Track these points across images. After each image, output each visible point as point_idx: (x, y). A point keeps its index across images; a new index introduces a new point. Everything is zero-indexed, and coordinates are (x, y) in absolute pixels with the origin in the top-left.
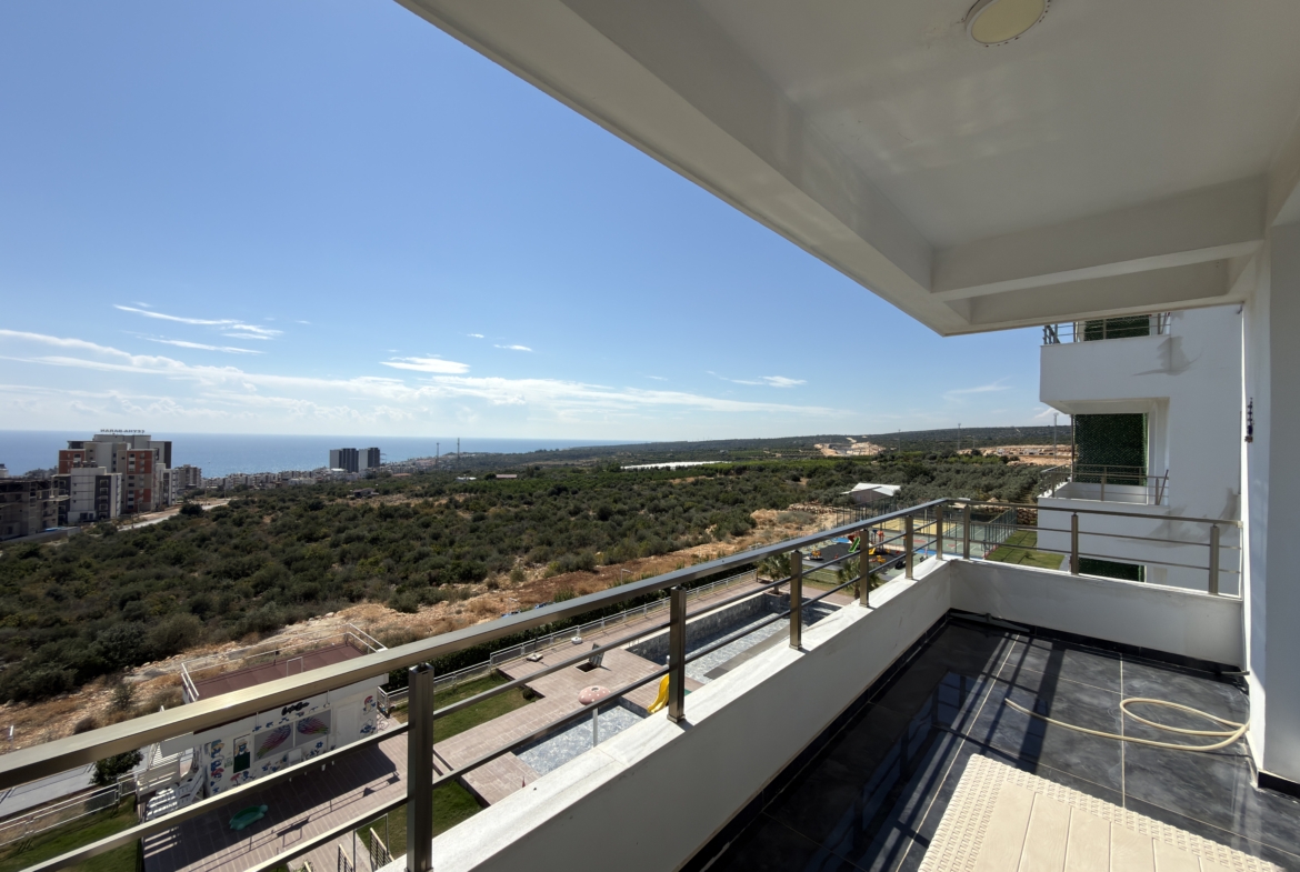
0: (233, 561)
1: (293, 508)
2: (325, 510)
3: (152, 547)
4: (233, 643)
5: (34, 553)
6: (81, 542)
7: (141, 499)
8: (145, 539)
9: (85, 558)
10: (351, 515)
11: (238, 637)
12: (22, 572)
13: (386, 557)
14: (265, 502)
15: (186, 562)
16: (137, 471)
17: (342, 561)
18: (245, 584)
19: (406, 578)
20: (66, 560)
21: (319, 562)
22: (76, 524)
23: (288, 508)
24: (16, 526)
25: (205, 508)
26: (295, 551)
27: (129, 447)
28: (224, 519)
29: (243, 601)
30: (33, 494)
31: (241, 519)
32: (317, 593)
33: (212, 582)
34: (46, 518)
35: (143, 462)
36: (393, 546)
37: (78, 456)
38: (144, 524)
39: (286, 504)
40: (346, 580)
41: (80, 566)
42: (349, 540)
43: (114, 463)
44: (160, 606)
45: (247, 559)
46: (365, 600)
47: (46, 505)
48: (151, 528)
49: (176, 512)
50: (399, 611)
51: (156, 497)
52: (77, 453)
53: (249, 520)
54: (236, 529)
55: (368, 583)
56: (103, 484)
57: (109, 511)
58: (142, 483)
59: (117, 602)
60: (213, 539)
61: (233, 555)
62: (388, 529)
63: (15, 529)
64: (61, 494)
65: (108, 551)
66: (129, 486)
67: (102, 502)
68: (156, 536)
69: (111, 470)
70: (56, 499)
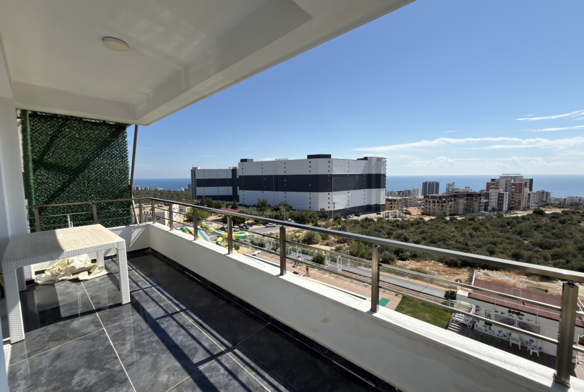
3: (513, 225)
5: (472, 219)
6: (489, 218)
7: (517, 204)
12: (466, 225)
16: (516, 192)
22: (490, 211)
25: (547, 212)
27: (513, 181)
28: (555, 219)
30: (476, 198)
34: (480, 208)
35: (518, 188)
38: (515, 215)
43: (506, 188)
48: (517, 217)
49: (531, 212)
51: (523, 204)
54: (559, 225)
56: (501, 196)
57: (503, 208)
58: (517, 197)
59: (488, 243)
63: (471, 210)
64: (485, 199)
65: (496, 224)
66: (511, 198)
67: (500, 204)
68: (517, 221)
69: (504, 190)
70: (484, 200)
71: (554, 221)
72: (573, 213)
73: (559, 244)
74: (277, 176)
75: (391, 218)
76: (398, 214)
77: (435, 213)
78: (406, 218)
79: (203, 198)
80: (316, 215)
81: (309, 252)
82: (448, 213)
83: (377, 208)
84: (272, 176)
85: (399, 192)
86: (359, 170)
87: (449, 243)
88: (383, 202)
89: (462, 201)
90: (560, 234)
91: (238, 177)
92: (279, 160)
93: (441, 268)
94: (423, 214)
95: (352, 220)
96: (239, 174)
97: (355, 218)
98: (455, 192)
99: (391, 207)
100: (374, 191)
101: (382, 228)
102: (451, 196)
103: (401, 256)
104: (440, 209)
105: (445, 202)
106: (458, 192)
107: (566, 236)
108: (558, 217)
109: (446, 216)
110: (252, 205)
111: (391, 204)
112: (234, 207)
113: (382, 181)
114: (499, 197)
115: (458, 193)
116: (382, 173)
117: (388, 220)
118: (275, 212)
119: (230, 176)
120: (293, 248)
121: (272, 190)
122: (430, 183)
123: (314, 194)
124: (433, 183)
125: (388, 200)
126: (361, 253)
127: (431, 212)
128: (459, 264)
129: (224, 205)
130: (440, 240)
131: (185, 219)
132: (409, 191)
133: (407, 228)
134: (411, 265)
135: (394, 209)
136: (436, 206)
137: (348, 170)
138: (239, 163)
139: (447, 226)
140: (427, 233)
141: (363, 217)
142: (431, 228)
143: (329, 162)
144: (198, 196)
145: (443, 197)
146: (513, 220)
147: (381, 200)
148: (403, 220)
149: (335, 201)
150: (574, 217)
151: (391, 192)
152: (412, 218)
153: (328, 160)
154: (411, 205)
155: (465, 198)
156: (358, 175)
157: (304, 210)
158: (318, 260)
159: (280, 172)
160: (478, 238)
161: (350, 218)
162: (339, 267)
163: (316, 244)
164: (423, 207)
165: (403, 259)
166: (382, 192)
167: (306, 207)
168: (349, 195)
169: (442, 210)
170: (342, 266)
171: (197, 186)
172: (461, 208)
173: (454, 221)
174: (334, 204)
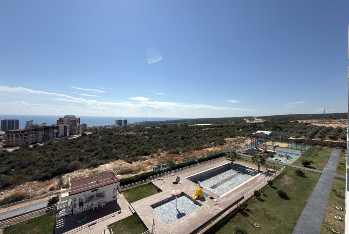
0: (91, 148)
2: (113, 135)
3: (74, 143)
4: (88, 169)
5: (50, 144)
6: (60, 141)
7: (74, 131)
8: (73, 141)
9: (61, 146)
10: (119, 137)
11: (89, 167)
12: (47, 148)
13: (126, 148)
14: (100, 133)
15: (80, 147)
16: (73, 125)
17: (116, 149)
18: (93, 153)
19: (130, 154)
20: (56, 146)
21: (110, 148)
22: (60, 137)
23: (105, 135)
24: (48, 137)
25: (87, 134)
26: (105, 146)
27: (71, 119)
28: (91, 137)
29: (91, 158)
30: (51, 130)
31: (94, 137)
32: (108, 157)
33: (85, 153)
34: (54, 136)
35: (74, 123)
36: (128, 145)
37: (60, 121)
38: (74, 138)
39: (105, 133)
40: (116, 154)
42: (118, 143)
43: (68, 123)
44: (73, 158)
45: (93, 147)
46: (119, 159)
47: (54, 133)
48: (75, 139)
49: (81, 135)
50: (128, 163)
51: (77, 131)
52: (61, 120)
53: (96, 137)
54: (93, 139)
55: (121, 155)
56: (65, 128)
57: (67, 134)
58: (74, 128)
59: (64, 157)
60: (88, 142)
61: (91, 146)
62: (127, 140)
64: (57, 130)
65: (65, 144)
66: (71, 129)
67: (65, 132)
68: (76, 141)
72: (96, 133)
73: (96, 148)
77: (18, 144)
82: (30, 143)
87: (38, 164)
89: (41, 133)
90: (95, 144)
94: (5, 147)
98: (35, 127)
102: (32, 130)
104: (23, 141)
105: (27, 135)
106: (38, 127)
107: (97, 144)
108: (92, 135)
109: (29, 145)
115: (38, 128)
124: (13, 121)
127: (14, 144)
128: (50, 177)
130: (30, 164)
136: (19, 139)
139: (32, 152)
140: (15, 162)
142: (18, 157)
145: (26, 131)
150: (97, 135)
155: (43, 131)
160: (57, 155)
164: (4, 141)
169: (25, 141)
172: (41, 138)
173: (37, 147)
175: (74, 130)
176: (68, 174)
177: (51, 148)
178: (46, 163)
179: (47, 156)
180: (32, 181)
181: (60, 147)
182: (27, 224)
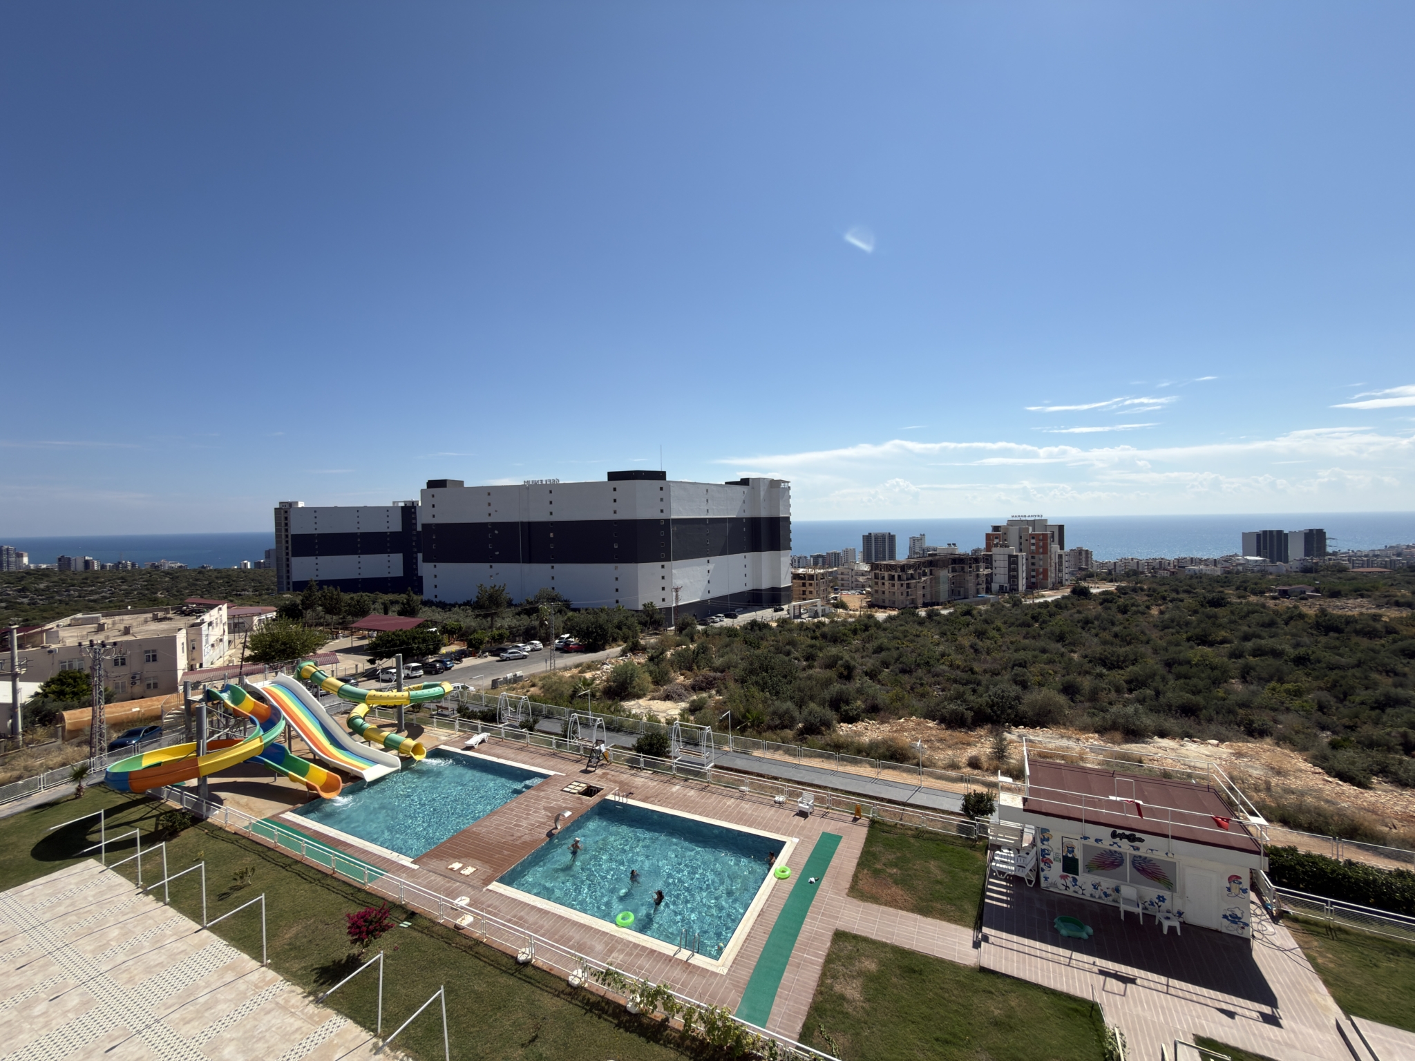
0: (1109, 649)
1: (1189, 601)
2: (1228, 608)
3: (1044, 622)
4: (1097, 735)
5: (968, 613)
6: (998, 608)
7: (1041, 577)
8: (1040, 613)
9: (999, 623)
10: (1267, 619)
11: (1101, 731)
12: (960, 626)
13: (1320, 688)
14: (1154, 591)
15: (1067, 642)
16: (1038, 553)
17: (1244, 678)
18: (1119, 676)
19: (1352, 728)
20: (986, 621)
21: (1209, 671)
22: (997, 594)
23: (1182, 601)
24: (962, 590)
25: (1094, 591)
26: (1180, 652)
27: (1030, 531)
28: (1110, 605)
29: (1113, 695)
30: (970, 567)
31: (1126, 606)
32: (1201, 710)
33: (1087, 666)
34: (979, 587)
35: (1041, 544)
36: (1333, 675)
37: (997, 538)
38: (1042, 600)
39: (1181, 596)
40: (1244, 705)
41: (994, 629)
42: (1258, 652)
43: (1021, 544)
44: (1040, 678)
45: (1122, 650)
46: (1268, 740)
47: (978, 576)
48: (1046, 604)
49: (1067, 592)
50: (1329, 773)
51: (1052, 576)
52: (997, 535)
53: (1134, 608)
54: (1120, 616)
55: (1281, 717)
56: (1013, 560)
57: (1017, 585)
58: (1041, 563)
59: (1010, 665)
60: (1096, 622)
61: (1112, 644)
62: (1327, 647)
63: (962, 593)
64: (986, 568)
65: (1012, 620)
66: (1031, 565)
67: (1013, 578)
68: (1049, 612)
69: (1018, 550)
70: (983, 572)
71: (1110, 608)
72: (1134, 590)
73: (1132, 657)
74: (529, 523)
75: (805, 618)
76: (819, 609)
77: (894, 602)
78: (839, 616)
79: (310, 588)
80: (634, 621)
81: (626, 724)
82: (920, 602)
83: (774, 598)
84: (515, 524)
85: (816, 558)
86: (730, 509)
87: (938, 669)
88: (786, 582)
89: (945, 575)
90: (1127, 636)
91: (419, 528)
92: (536, 483)
93: (934, 732)
94: (871, 605)
95: (721, 628)
96: (423, 518)
97: (727, 622)
98: (930, 555)
99: (804, 592)
100: (766, 556)
101: (792, 643)
102: (924, 563)
103: (846, 711)
104: (905, 594)
105: (912, 577)
106: (935, 555)
107: (1138, 639)
108: (1114, 599)
109: (917, 608)
110: (460, 602)
111: (804, 585)
112: (408, 611)
113: (781, 533)
114: (1010, 564)
115: (937, 558)
116: (781, 515)
117: (802, 623)
118: (524, 617)
119: (396, 526)
120: (580, 718)
121: (517, 561)
122: (877, 536)
123: (625, 568)
124: (883, 536)
125: (796, 577)
126: (755, 713)
127: (887, 601)
128: (970, 720)
129: (377, 606)
130: (918, 665)
131: (248, 653)
132: (837, 555)
133: (845, 641)
134: (869, 733)
135: (810, 596)
136: (896, 587)
137: (706, 508)
138: (422, 491)
139: (925, 631)
140: (888, 649)
141: (743, 619)
142: (895, 638)
143: (661, 489)
144: (294, 583)
145: (909, 566)
146: (1042, 610)
147: (782, 577)
148: (832, 622)
149: (678, 582)
150: (1137, 598)
151: (799, 558)
152: (851, 616)
153: (657, 483)
154: (845, 587)
155: (950, 568)
156: (730, 519)
157: (602, 610)
158: (651, 745)
159: (538, 514)
160: (988, 654)
161: (714, 622)
162: (707, 759)
163: (639, 697)
164: (869, 589)
165: (851, 720)
166: (785, 558)
167: (608, 602)
168: (711, 567)
169: (908, 595)
170: (713, 756)
171: (294, 555)
172: (944, 588)
173: (935, 618)
174: (677, 590)
175: (1041, 570)
176: (1021, 730)
177: (971, 628)
178: (959, 672)
179: (960, 649)
180: (925, 718)
181: (998, 630)
182: (914, 836)
